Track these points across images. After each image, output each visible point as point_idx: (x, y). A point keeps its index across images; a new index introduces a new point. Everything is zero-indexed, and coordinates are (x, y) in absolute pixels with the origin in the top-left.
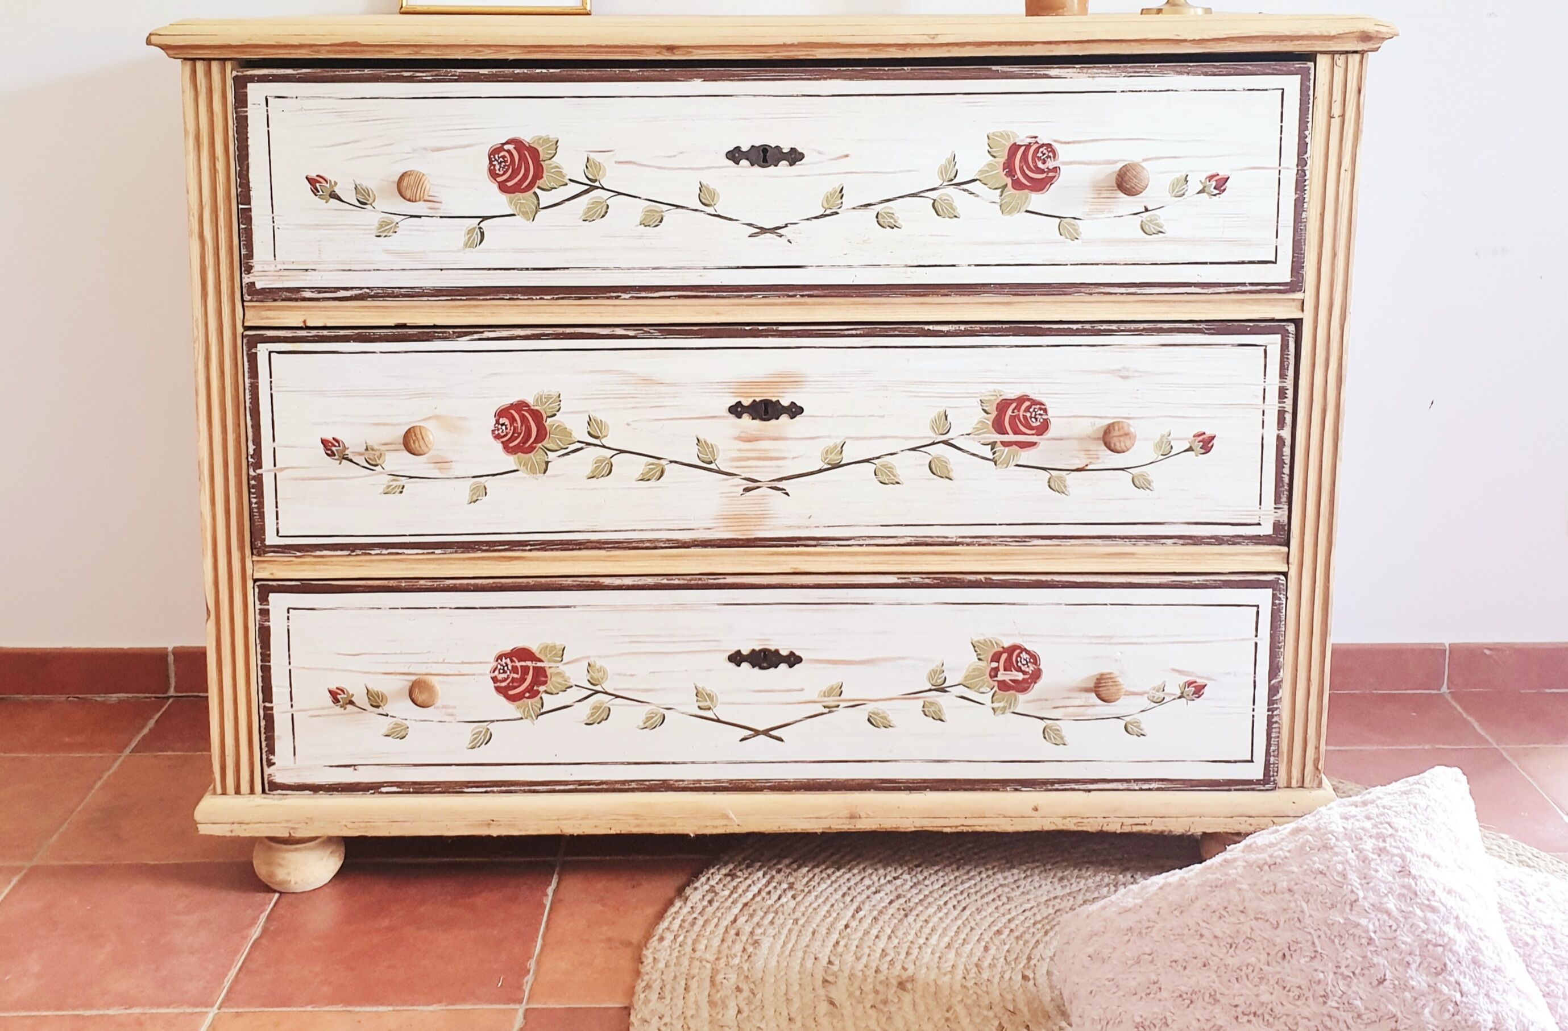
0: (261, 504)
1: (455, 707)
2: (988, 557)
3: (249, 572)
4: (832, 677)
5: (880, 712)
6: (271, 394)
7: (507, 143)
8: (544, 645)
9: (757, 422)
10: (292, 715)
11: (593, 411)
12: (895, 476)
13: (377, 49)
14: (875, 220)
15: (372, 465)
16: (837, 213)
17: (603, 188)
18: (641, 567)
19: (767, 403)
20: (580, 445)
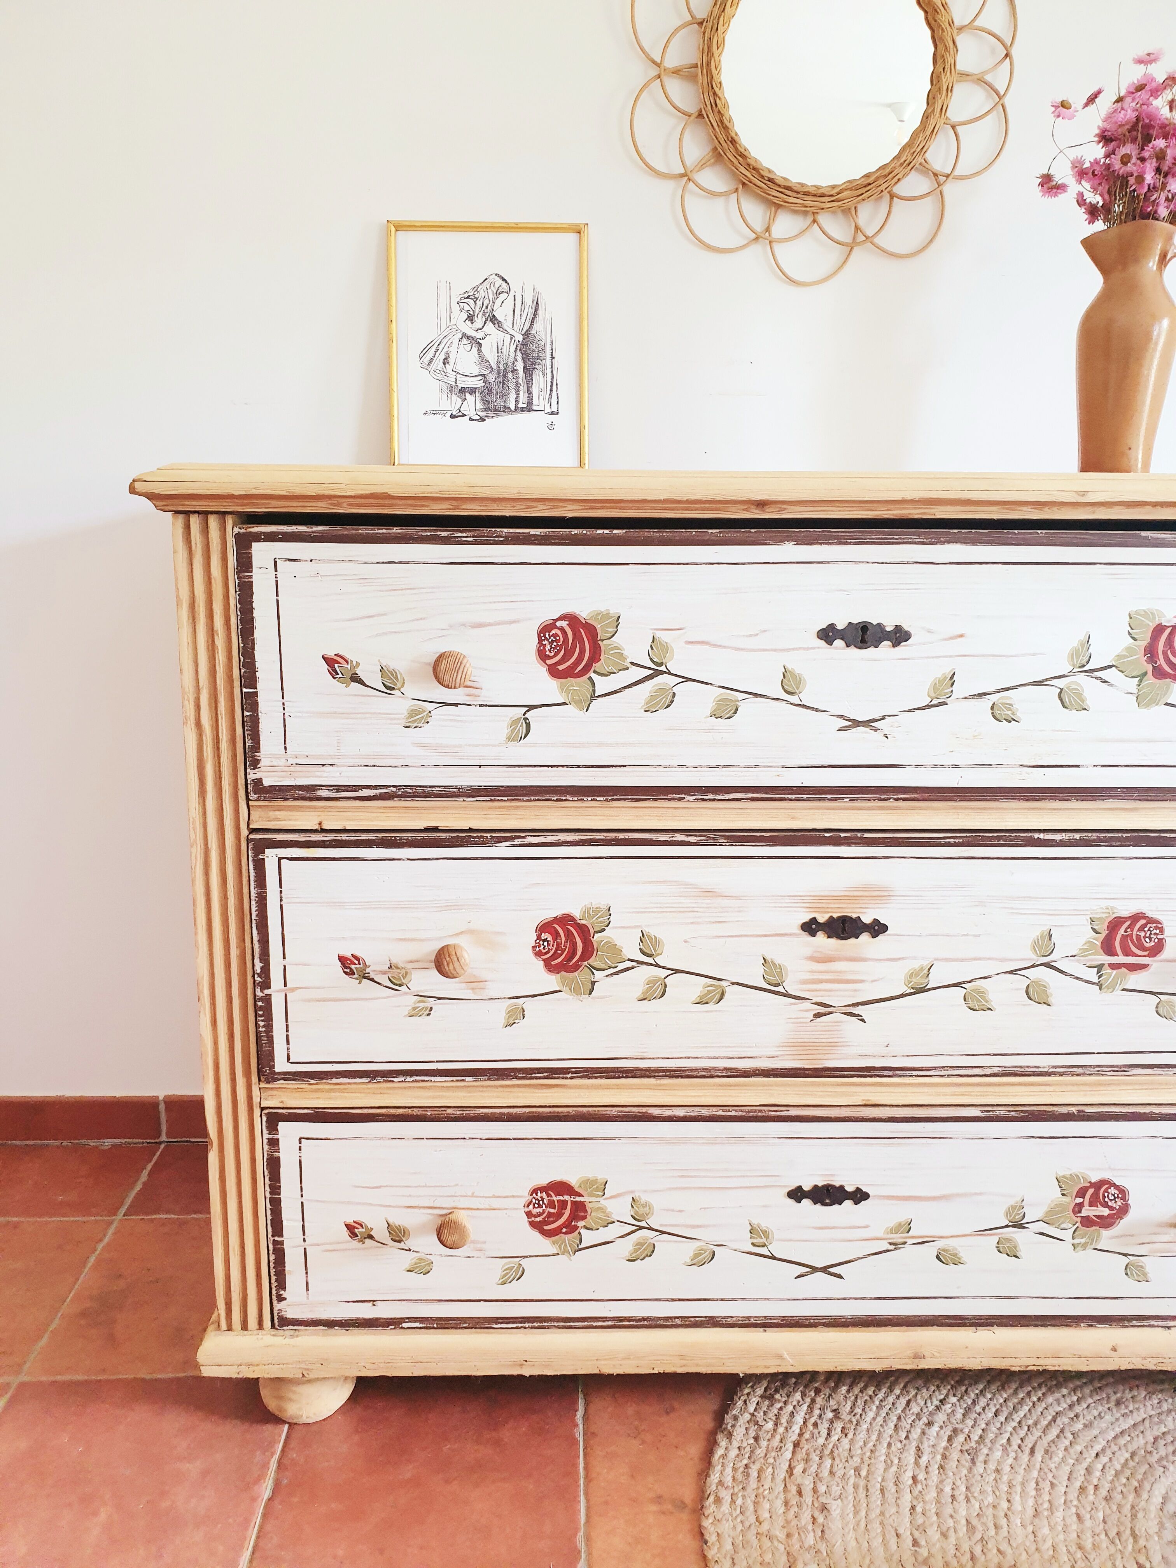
0: (269, 1027)
1: (485, 1243)
2: (1082, 1088)
3: (256, 1100)
4: (899, 1213)
5: (950, 1248)
6: (281, 906)
7: (561, 618)
8: (585, 1179)
9: (833, 941)
10: (305, 1249)
11: (646, 926)
12: (987, 1002)
13: (410, 502)
14: (990, 711)
15: (396, 984)
16: (944, 704)
17: (669, 673)
18: (695, 1096)
19: (844, 920)
20: (631, 964)
